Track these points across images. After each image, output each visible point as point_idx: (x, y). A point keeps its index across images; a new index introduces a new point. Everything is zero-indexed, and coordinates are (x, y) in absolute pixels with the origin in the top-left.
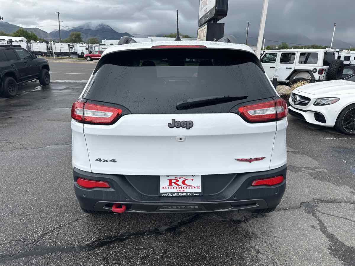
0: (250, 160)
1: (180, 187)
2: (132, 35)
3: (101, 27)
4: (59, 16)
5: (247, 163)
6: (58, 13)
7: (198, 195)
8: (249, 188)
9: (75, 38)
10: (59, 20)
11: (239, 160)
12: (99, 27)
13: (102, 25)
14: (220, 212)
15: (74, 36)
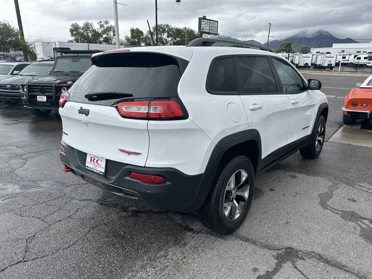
0: (129, 153)
1: (95, 164)
2: (356, 41)
3: (319, 33)
4: (270, 27)
5: (127, 154)
6: (270, 24)
7: (102, 174)
8: (126, 178)
9: (285, 47)
10: (269, 31)
11: (120, 150)
12: (316, 34)
13: (319, 32)
14: (118, 196)
15: (285, 46)
